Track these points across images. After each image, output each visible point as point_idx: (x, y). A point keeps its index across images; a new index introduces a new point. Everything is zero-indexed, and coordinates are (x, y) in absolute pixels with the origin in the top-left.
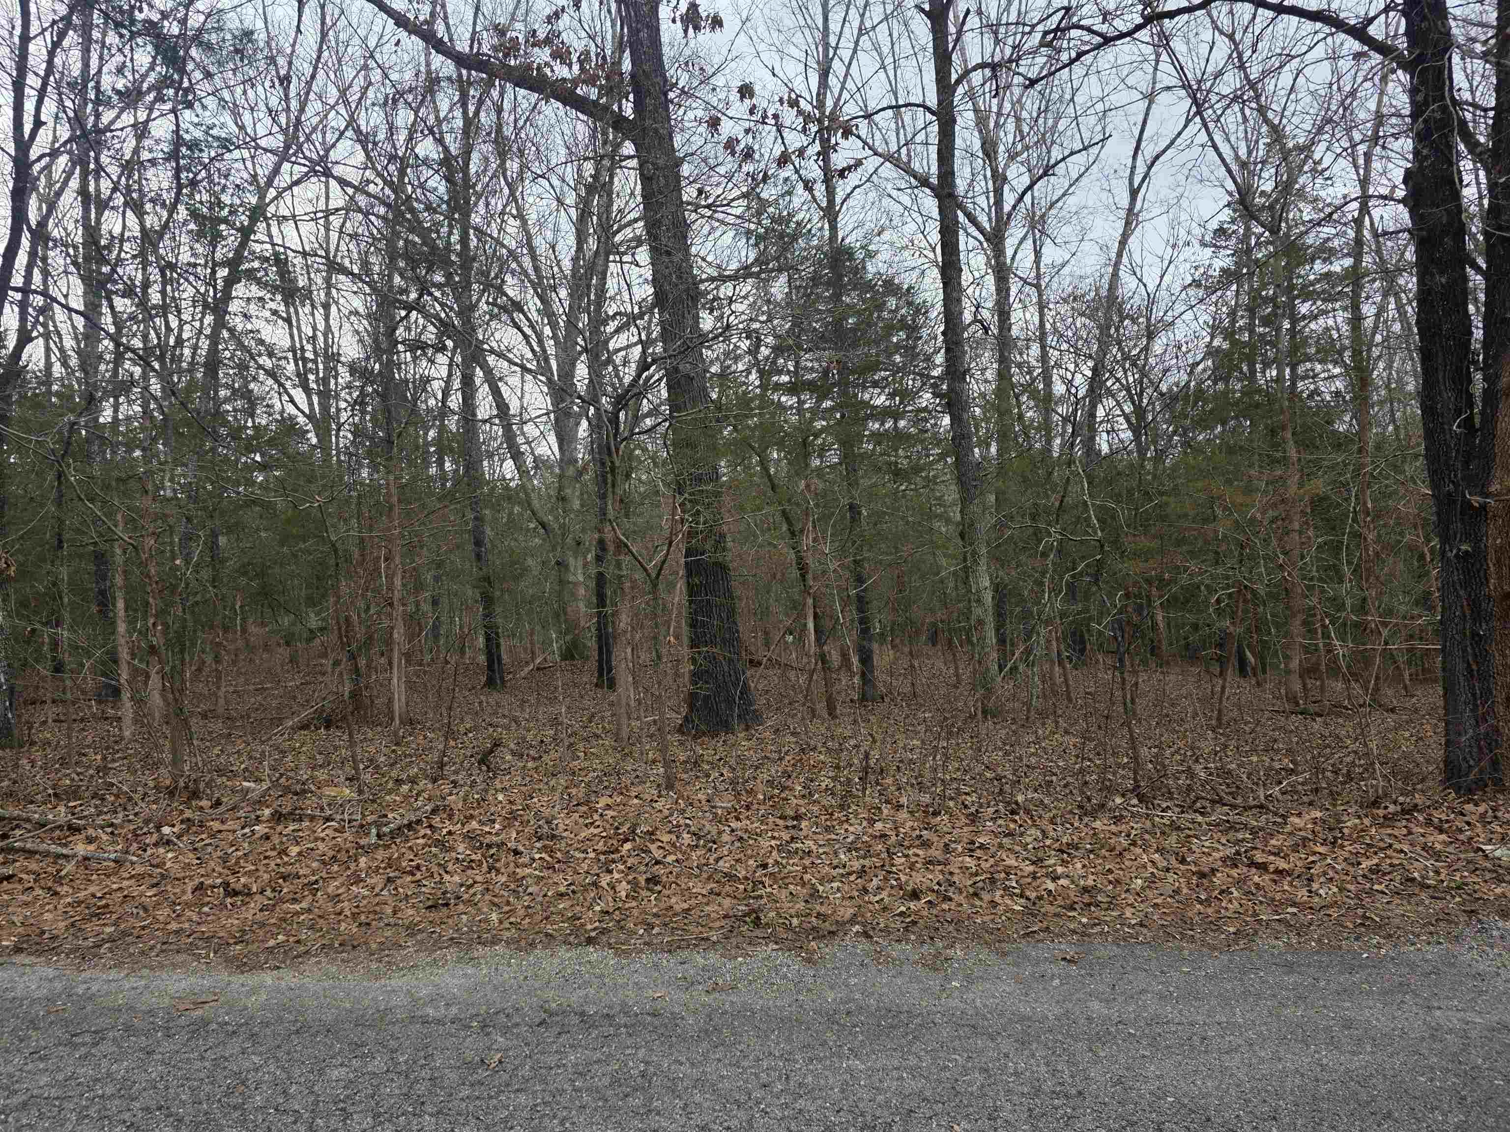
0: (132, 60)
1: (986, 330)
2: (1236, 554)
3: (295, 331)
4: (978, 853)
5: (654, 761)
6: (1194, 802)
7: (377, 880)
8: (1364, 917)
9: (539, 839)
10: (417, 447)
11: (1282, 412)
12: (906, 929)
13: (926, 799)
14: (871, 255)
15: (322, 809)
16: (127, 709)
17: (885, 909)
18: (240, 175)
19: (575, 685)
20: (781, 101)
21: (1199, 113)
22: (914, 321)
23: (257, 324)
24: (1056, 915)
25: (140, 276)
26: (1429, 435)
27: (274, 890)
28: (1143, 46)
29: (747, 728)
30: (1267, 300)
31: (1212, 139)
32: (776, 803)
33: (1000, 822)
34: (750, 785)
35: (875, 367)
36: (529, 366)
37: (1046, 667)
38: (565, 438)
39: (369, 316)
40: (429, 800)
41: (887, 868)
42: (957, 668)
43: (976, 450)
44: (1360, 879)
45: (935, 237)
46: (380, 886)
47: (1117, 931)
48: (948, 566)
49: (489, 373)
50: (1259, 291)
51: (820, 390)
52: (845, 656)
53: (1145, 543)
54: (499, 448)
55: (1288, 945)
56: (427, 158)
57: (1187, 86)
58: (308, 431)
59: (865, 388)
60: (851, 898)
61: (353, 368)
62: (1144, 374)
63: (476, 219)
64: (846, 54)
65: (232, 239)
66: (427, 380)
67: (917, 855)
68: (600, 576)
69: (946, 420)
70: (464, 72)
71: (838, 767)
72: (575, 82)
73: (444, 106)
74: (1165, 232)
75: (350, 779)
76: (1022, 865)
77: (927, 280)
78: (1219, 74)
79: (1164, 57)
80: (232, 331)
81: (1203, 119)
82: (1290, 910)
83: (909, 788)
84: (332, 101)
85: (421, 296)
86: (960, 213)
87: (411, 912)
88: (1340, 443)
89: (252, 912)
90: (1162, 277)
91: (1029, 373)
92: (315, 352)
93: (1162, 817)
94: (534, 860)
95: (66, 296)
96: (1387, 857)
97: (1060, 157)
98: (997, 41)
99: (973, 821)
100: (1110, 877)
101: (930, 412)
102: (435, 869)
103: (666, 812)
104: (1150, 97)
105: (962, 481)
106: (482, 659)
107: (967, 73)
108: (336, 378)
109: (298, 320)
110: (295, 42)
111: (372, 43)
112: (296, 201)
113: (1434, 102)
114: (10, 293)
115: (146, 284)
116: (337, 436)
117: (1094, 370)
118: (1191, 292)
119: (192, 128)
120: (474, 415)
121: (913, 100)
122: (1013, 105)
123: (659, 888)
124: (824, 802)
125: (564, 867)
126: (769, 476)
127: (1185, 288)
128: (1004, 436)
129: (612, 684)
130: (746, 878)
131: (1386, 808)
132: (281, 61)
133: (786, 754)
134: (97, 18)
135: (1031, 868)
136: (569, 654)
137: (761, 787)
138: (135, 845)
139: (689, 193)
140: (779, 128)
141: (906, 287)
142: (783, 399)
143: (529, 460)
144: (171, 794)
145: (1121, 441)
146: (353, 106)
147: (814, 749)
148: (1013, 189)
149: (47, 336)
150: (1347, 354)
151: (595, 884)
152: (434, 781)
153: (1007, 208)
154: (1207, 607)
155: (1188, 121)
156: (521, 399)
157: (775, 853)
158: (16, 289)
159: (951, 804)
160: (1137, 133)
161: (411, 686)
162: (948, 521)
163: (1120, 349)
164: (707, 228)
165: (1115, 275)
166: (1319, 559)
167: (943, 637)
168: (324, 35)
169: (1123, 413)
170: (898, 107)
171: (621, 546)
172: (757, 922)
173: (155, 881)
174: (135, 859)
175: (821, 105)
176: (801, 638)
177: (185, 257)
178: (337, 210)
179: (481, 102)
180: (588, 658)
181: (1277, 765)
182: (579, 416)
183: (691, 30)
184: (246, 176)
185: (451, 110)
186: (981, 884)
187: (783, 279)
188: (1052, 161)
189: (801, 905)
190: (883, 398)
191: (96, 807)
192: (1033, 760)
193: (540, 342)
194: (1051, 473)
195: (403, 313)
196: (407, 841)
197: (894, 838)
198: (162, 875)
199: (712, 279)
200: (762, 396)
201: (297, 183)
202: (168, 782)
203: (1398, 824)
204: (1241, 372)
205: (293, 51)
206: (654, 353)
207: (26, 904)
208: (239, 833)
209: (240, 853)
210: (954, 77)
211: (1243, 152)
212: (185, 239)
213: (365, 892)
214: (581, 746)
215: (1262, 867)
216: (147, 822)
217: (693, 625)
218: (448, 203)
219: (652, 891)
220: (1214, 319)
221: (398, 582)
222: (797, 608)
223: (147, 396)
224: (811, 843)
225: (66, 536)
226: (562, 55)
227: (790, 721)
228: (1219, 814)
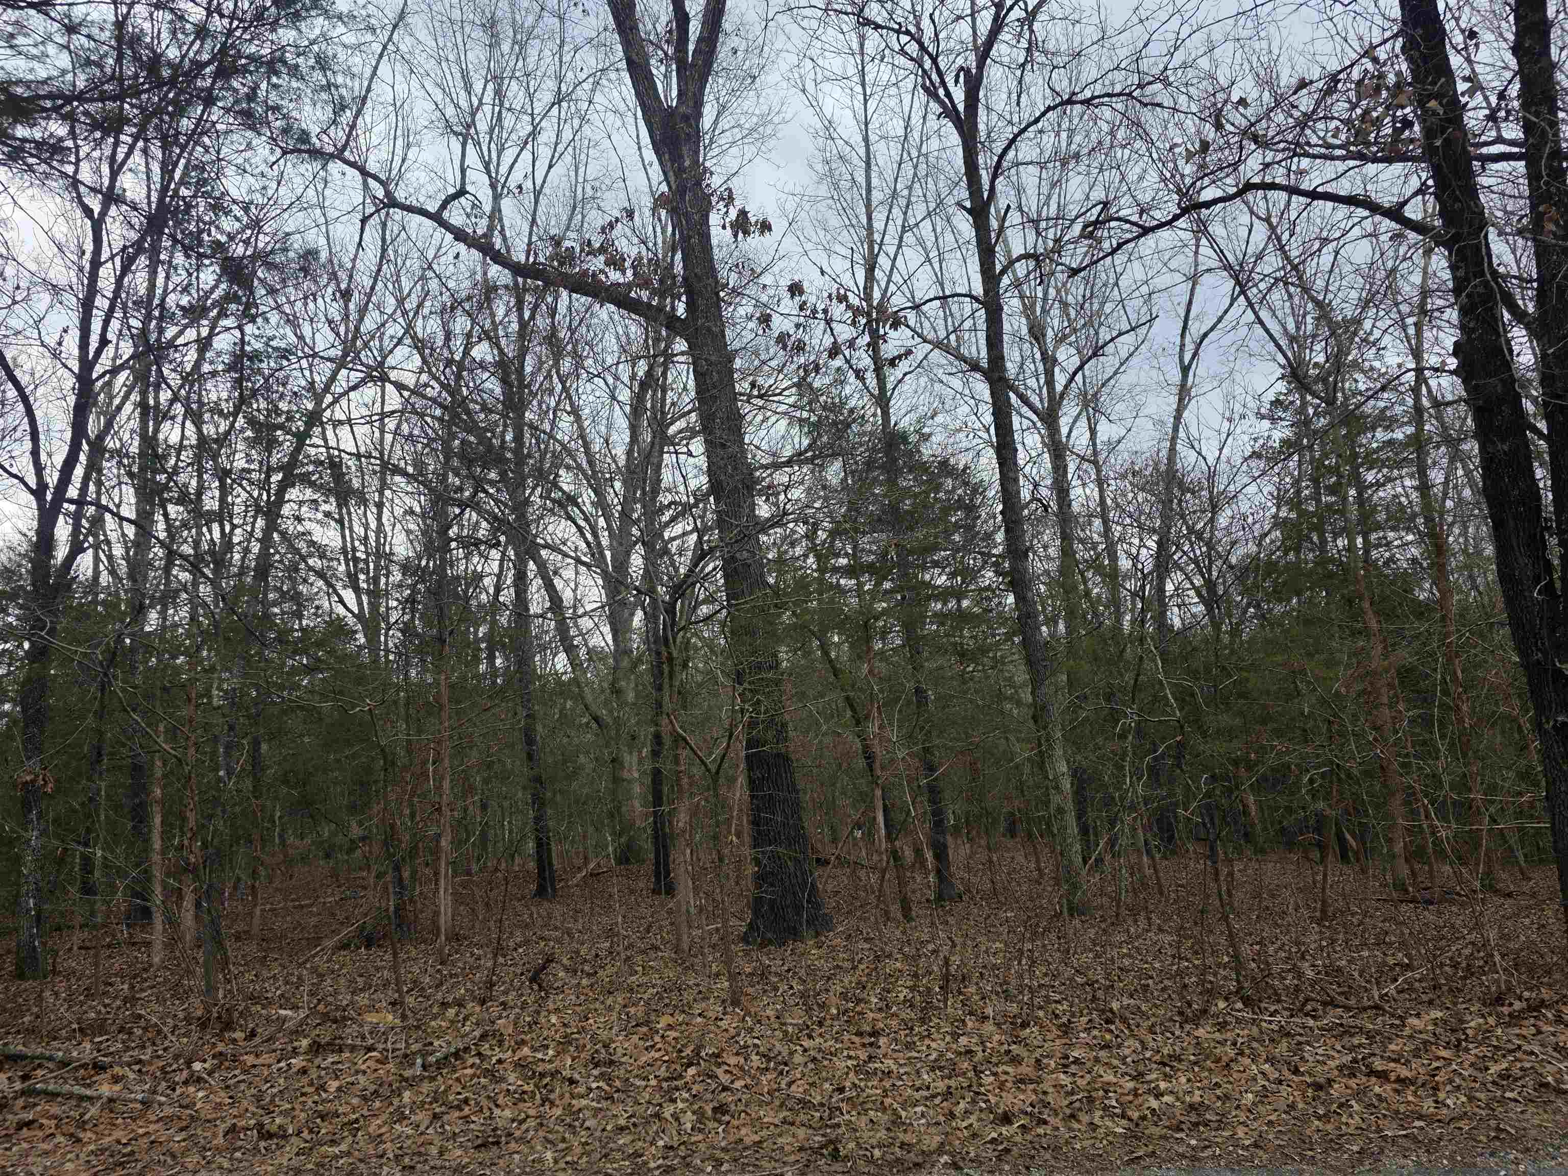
0: (197, 278)
1: (1046, 508)
2: (1324, 730)
3: (347, 532)
4: (1073, 1069)
5: (717, 975)
6: (1304, 1005)
7: (422, 1117)
8: (1498, 1129)
9: (596, 1065)
10: (468, 645)
11: (1357, 581)
12: (999, 1158)
13: (1014, 1008)
14: (926, 437)
15: (363, 1038)
16: (158, 932)
17: (974, 1136)
18: (298, 382)
19: (632, 892)
20: (830, 296)
21: (1243, 292)
22: (971, 500)
23: (308, 525)
24: (1164, 1137)
25: (194, 483)
26: (1510, 601)
27: (311, 1131)
28: (1180, 232)
29: (817, 934)
30: (1330, 470)
31: (1258, 317)
32: (850, 1019)
33: (1095, 1032)
34: (822, 998)
35: (936, 548)
36: (584, 559)
37: (1133, 859)
38: (619, 628)
39: (423, 516)
40: (477, 1024)
41: (975, 1088)
42: (1038, 861)
43: (1044, 628)
44: (1489, 1086)
45: (988, 419)
46: (426, 1123)
47: (1230, 1152)
48: (1023, 753)
49: (542, 566)
50: (1321, 461)
51: (878, 571)
52: (918, 852)
53: (1225, 720)
54: (550, 642)
55: (1419, 1164)
56: (482, 361)
57: (1228, 267)
58: (356, 632)
59: (924, 568)
60: (938, 1124)
61: (405, 568)
62: (1210, 545)
63: (528, 415)
64: (892, 250)
65: (287, 443)
66: (478, 577)
67: (1006, 1073)
68: (657, 774)
69: (1011, 599)
70: (520, 280)
71: (916, 976)
72: (629, 286)
73: (500, 312)
74: (1220, 406)
75: (393, 1004)
76: (1122, 1082)
77: (983, 460)
78: (1259, 257)
79: (1204, 241)
80: (283, 534)
81: (1247, 298)
82: (1418, 1123)
83: (994, 997)
84: (389, 311)
85: (475, 494)
86: (1012, 395)
87: (459, 1152)
88: (1421, 611)
89: (288, 1156)
90: (1221, 450)
91: (1094, 548)
92: (366, 552)
93: (1270, 1022)
94: (591, 1090)
95: (118, 506)
96: (1517, 1060)
97: (1108, 338)
98: (1038, 234)
99: (1066, 1033)
100: (1218, 1092)
101: (993, 591)
102: (484, 1102)
103: (732, 1032)
104: (1194, 279)
105: (1030, 662)
106: (532, 865)
107: (1011, 263)
108: (387, 577)
109: (350, 520)
110: (356, 256)
111: (430, 255)
112: (353, 405)
113: (1475, 277)
114: (66, 505)
115: (199, 493)
116: (386, 635)
117: (1159, 544)
118: (1253, 463)
119: (253, 341)
120: (528, 610)
121: (959, 290)
122: (1058, 292)
123: (727, 1118)
124: (903, 1015)
125: (623, 1096)
126: (831, 661)
127: (1246, 459)
128: (1071, 615)
129: (670, 891)
130: (822, 1105)
131: (1511, 1005)
132: (343, 276)
133: (860, 962)
134: (166, 243)
135: (1131, 1085)
136: (626, 857)
137: (834, 1000)
138: (164, 1084)
139: (742, 386)
140: (828, 322)
141: (961, 467)
142: (842, 582)
143: (583, 652)
144: (203, 1025)
145: (1194, 616)
146: (411, 314)
147: (889, 956)
148: (1063, 370)
149: (96, 547)
150: (1420, 520)
151: (657, 1115)
152: (483, 1002)
153: (1059, 388)
154: (1299, 789)
155: (1233, 300)
156: (574, 591)
157: (851, 1075)
158: (71, 501)
159: (1041, 1013)
160: (1183, 315)
161: (458, 899)
162: (1019, 703)
163: (1185, 522)
164: (760, 418)
165: (1172, 450)
166: (1413, 734)
167: (1021, 827)
168: (384, 250)
169: (1194, 587)
170: (945, 297)
171: (679, 740)
172: (835, 1156)
173: (184, 1124)
174: (163, 1099)
175: (868, 297)
176: (870, 835)
177: (240, 463)
178: (393, 412)
179: (536, 307)
180: (644, 861)
181: (1391, 961)
182: (635, 606)
183: (740, 235)
184: (303, 383)
185: (506, 315)
186: (1077, 1105)
187: (837, 465)
188: (1100, 343)
189: (882, 1134)
190: (944, 578)
191: (123, 1042)
192: (1127, 962)
193: (595, 534)
194: (1124, 650)
195: (457, 511)
196: (455, 1071)
197: (980, 1054)
198: (192, 1117)
199: (766, 467)
200: (820, 580)
201: (354, 388)
202: (199, 1013)
203: (1526, 1023)
204: (1312, 542)
205: (353, 267)
206: (709, 541)
207: (46, 1153)
208: (275, 1068)
209: (275, 1090)
210: (998, 268)
211: (1291, 326)
212: (241, 446)
213: (410, 1131)
214: (639, 959)
215: (1383, 1076)
216: (176, 1057)
217: (755, 823)
218: (503, 403)
219: (720, 1122)
220: (1279, 490)
221: (446, 784)
222: (865, 798)
223: (195, 602)
224: (891, 1062)
225: (107, 749)
226: (616, 262)
227: (862, 925)
228: (1332, 1017)
